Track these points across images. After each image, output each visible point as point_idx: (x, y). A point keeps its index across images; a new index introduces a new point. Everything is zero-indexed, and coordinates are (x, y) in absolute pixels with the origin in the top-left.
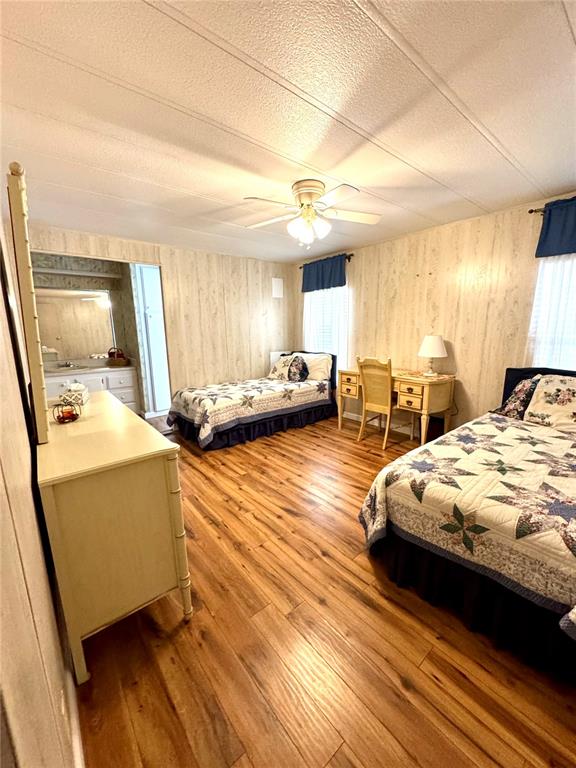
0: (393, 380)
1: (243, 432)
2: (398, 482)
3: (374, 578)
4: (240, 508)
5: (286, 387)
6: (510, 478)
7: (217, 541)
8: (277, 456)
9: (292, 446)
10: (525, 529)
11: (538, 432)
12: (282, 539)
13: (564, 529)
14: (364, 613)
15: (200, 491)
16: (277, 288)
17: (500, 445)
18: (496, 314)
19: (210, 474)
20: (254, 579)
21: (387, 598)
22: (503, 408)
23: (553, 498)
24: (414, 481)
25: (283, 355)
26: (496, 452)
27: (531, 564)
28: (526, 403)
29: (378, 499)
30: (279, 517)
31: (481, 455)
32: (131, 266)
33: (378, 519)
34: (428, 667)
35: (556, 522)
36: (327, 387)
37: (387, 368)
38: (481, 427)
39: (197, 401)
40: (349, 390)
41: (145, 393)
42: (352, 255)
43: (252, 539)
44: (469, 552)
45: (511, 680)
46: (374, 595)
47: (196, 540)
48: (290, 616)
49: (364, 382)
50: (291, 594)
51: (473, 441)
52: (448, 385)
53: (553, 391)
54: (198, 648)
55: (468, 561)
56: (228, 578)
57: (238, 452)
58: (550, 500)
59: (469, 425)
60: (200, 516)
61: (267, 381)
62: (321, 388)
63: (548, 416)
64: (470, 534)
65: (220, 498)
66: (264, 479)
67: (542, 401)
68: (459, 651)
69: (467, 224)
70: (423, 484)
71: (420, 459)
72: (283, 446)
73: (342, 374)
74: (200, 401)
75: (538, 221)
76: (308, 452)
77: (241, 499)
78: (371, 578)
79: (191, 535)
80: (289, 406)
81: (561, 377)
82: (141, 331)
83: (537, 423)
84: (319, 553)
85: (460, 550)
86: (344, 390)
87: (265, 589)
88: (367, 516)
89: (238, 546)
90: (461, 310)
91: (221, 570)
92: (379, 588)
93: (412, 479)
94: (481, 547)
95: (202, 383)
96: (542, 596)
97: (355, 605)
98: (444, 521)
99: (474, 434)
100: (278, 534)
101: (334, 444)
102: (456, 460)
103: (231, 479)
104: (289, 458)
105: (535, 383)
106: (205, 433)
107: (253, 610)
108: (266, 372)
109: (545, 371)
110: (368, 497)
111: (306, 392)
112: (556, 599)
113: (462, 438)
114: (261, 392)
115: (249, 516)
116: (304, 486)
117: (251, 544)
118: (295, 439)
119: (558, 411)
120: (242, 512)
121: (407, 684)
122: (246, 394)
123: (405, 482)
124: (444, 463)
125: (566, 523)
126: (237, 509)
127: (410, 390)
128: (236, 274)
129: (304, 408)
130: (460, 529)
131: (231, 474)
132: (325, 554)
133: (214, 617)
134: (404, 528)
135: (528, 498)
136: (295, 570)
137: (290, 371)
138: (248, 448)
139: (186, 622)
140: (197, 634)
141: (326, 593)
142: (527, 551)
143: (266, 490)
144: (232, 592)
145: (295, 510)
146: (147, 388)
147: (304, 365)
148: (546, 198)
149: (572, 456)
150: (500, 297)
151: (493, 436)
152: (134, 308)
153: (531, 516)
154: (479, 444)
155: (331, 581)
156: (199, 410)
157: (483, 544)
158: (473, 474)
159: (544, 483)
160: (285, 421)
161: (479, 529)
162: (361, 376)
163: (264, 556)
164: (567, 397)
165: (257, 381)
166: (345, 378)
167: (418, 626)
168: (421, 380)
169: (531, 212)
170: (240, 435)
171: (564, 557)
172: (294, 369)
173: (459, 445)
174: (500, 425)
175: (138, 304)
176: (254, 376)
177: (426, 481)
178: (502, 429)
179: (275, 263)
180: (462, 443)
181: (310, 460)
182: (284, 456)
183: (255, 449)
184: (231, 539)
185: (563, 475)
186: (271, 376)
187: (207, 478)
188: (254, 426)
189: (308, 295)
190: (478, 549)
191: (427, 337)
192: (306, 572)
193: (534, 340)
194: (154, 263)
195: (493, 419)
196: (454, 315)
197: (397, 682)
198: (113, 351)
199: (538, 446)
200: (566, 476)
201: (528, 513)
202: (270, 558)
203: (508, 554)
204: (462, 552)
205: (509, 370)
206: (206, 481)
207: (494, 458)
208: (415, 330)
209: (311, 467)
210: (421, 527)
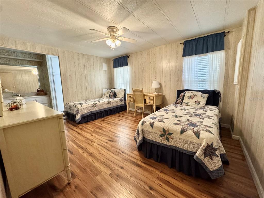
0: (144, 95)
1: (93, 116)
2: (145, 123)
3: (139, 158)
4: (92, 142)
5: (109, 100)
6: (179, 119)
7: (82, 154)
8: (106, 124)
9: (112, 120)
10: (183, 131)
11: (186, 107)
12: (108, 150)
13: (193, 129)
14: (137, 169)
15: (76, 138)
16: (105, 67)
17: (176, 111)
18: (173, 74)
19: (80, 131)
20: (97, 164)
21: (144, 163)
22: (177, 102)
23: (190, 122)
24: (151, 122)
25: (107, 90)
26: (175, 113)
27: (185, 141)
28: (183, 100)
29: (140, 130)
30: (106, 143)
31: (170, 114)
32: (46, 56)
33: (140, 136)
34: (158, 182)
35: (191, 128)
36: (123, 100)
37: (142, 91)
38: (171, 107)
39: (75, 106)
40: (130, 100)
41: (53, 105)
42: (129, 56)
43: (96, 151)
44: (168, 142)
45: (182, 180)
46: (140, 163)
47: (74, 155)
48: (110, 175)
49: (135, 97)
50: (111, 167)
51: (168, 111)
52: (161, 96)
53: (190, 96)
54: (74, 192)
55: (168, 145)
56: (87, 166)
57: (91, 124)
58: (189, 123)
59: (167, 107)
60: (75, 146)
61: (102, 99)
62: (121, 100)
63: (189, 103)
64: (168, 136)
65: (84, 139)
66: (101, 131)
67: (187, 99)
68: (167, 175)
69: (164, 47)
70: (153, 123)
71: (152, 116)
72: (108, 120)
73: (128, 95)
74: (76, 105)
75: (182, 46)
76: (117, 121)
77: (92, 139)
78: (138, 158)
79: (71, 153)
80: (110, 107)
81: (192, 92)
82: (51, 81)
83: (186, 105)
84: (121, 152)
85: (165, 142)
86: (129, 100)
87: (101, 167)
88: (137, 137)
89: (91, 154)
90: (163, 73)
91: (84, 163)
92: (141, 160)
93: (150, 122)
94: (171, 139)
95: (77, 100)
96: (189, 151)
97: (133, 167)
98: (160, 133)
99: (169, 109)
100: (106, 148)
101: (126, 118)
102: (163, 116)
103: (88, 132)
104: (110, 124)
105: (185, 94)
106: (78, 117)
107: (96, 175)
108: (102, 96)
109: (187, 90)
110: (137, 131)
111: (116, 102)
112: (192, 151)
113: (165, 110)
114: (99, 102)
115: (95, 144)
116: (116, 132)
117: (96, 153)
118: (112, 118)
119: (191, 101)
120: (92, 143)
121: (151, 188)
122: (94, 103)
123: (148, 123)
124: (159, 117)
125: (194, 128)
126: (90, 142)
127: (150, 98)
128: (89, 61)
129: (116, 107)
130: (165, 135)
131: (88, 131)
132: (123, 152)
133: (80, 180)
134: (148, 138)
135: (183, 123)
136: (113, 159)
137: (110, 95)
138: (95, 122)
139: (69, 184)
140: (73, 187)
141: (123, 165)
142: (184, 138)
143: (102, 135)
144: (88, 170)
145: (112, 140)
146: (54, 104)
147: (115, 93)
148: (184, 40)
149: (195, 112)
150: (174, 68)
151: (174, 109)
152: (48, 72)
153: (184, 127)
154: (170, 111)
155: (125, 161)
156: (75, 109)
157: (172, 138)
158: (168, 119)
159: (188, 119)
160: (109, 112)
161: (170, 134)
162: (134, 95)
163: (101, 156)
164: (193, 97)
165: (98, 99)
166: (129, 96)
167: (154, 170)
168: (153, 95)
169: (180, 43)
170: (92, 117)
171: (194, 137)
172: (111, 94)
173: (164, 112)
174: (176, 106)
175: (50, 71)
176: (97, 97)
177: (154, 122)
178: (177, 107)
179: (104, 58)
180: (165, 111)
181: (118, 124)
182: (108, 123)
183: (98, 122)
184: (87, 152)
185: (193, 117)
186: (103, 97)
187: (79, 133)
188: (97, 114)
189: (115, 69)
190: (170, 140)
191: (154, 81)
192: (116, 159)
193: (184, 81)
194: (56, 55)
195: (174, 105)
196: (161, 74)
197: (148, 188)
198: (39, 90)
199: (186, 110)
200: (194, 117)
201: (183, 127)
202: (103, 157)
203: (179, 140)
204: (166, 142)
205: (178, 91)
206: (78, 134)
207: (174, 114)
208: (150, 80)
209: (118, 126)
210: (153, 137)
